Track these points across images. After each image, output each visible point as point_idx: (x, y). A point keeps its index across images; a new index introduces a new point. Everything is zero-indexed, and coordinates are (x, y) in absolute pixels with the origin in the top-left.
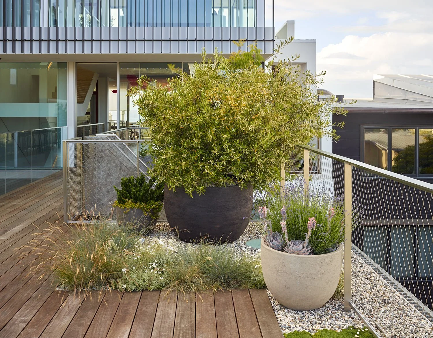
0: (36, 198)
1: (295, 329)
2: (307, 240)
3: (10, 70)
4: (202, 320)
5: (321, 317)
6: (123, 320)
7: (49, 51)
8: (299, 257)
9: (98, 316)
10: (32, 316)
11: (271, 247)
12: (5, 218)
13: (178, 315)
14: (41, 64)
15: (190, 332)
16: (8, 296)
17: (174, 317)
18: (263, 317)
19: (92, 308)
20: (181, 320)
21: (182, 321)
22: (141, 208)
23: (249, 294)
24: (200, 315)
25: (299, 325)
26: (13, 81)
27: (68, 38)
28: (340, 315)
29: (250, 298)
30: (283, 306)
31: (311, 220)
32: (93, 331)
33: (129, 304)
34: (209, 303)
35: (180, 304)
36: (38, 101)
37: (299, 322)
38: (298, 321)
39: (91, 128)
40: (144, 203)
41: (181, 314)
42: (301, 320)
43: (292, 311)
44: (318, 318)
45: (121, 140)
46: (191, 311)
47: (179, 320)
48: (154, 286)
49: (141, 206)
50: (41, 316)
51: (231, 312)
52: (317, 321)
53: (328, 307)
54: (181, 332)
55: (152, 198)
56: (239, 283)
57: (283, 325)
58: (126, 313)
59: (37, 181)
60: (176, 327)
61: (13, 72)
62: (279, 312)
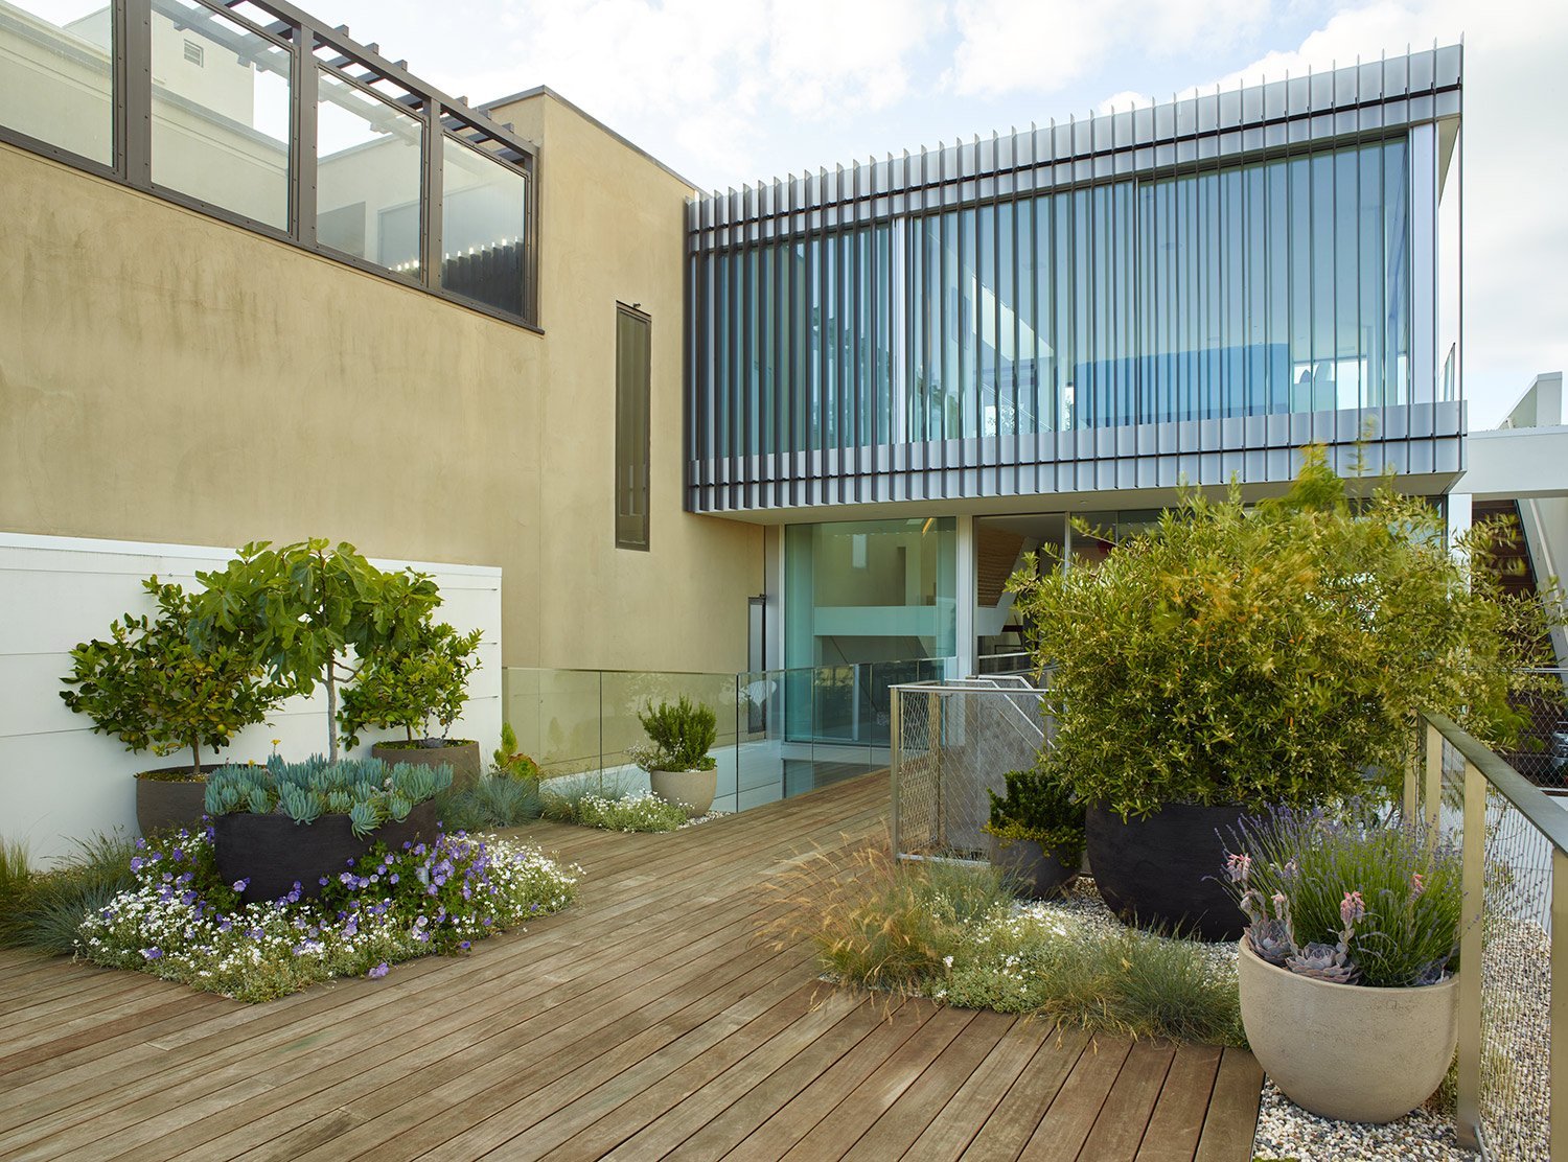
0: (864, 804)
1: (1292, 1155)
2: (1342, 947)
3: (852, 539)
4: (1077, 1089)
5: (1377, 1144)
6: (913, 1056)
7: (944, 493)
8: (1315, 985)
9: (870, 1039)
10: (755, 1016)
11: (1256, 952)
12: (790, 836)
13: (1030, 1070)
14: (910, 522)
15: (1037, 1106)
16: (732, 976)
17: (1018, 1072)
18: (1223, 1112)
19: (866, 1024)
20: (1031, 1080)
21: (1034, 1081)
22: (1038, 840)
23: (1217, 1059)
24: (1079, 1078)
25: (1307, 1147)
26: (859, 558)
27: (985, 462)
28: (1436, 1151)
29: (1216, 1066)
30: (1285, 1099)
31: (1348, 897)
32: (847, 1065)
33: (942, 1029)
34: (1113, 1059)
35: (1045, 1049)
36: (901, 602)
37: (1312, 1141)
38: (1307, 1138)
39: (1015, 661)
40: (1045, 828)
41: (1039, 1068)
42: (1318, 1139)
43: (1305, 1114)
44: (1368, 1145)
45: (1032, 689)
46: (1063, 1068)
47: (1028, 1079)
48: (1007, 1005)
49: (1039, 836)
50: (770, 1019)
51: (1152, 1089)
52: (1362, 1150)
53: (1412, 1127)
54: (1018, 1103)
55: (1066, 821)
56: (1204, 1030)
57: (1264, 1138)
58: (927, 1044)
59: (881, 771)
60: (1014, 1091)
61: (860, 542)
62: (1273, 1111)
